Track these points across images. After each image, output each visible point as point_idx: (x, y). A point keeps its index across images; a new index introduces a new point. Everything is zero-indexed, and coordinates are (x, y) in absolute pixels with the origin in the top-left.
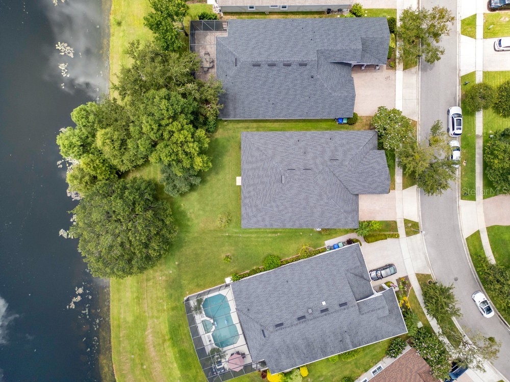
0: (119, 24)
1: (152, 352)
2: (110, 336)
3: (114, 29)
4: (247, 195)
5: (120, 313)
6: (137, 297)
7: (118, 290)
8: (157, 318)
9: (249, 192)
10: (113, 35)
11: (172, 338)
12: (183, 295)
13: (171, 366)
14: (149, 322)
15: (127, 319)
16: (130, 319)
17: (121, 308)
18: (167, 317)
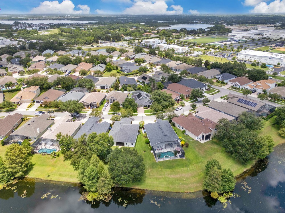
0: (49, 176)
1: (179, 176)
2: (173, 192)
3: (49, 179)
5: (163, 187)
6: (156, 179)
7: (153, 186)
8: (165, 173)
10: (51, 179)
11: (172, 168)
12: (156, 163)
13: (183, 170)
14: (166, 176)
15: (165, 184)
16: (165, 183)
17: (161, 186)
18: (164, 169)
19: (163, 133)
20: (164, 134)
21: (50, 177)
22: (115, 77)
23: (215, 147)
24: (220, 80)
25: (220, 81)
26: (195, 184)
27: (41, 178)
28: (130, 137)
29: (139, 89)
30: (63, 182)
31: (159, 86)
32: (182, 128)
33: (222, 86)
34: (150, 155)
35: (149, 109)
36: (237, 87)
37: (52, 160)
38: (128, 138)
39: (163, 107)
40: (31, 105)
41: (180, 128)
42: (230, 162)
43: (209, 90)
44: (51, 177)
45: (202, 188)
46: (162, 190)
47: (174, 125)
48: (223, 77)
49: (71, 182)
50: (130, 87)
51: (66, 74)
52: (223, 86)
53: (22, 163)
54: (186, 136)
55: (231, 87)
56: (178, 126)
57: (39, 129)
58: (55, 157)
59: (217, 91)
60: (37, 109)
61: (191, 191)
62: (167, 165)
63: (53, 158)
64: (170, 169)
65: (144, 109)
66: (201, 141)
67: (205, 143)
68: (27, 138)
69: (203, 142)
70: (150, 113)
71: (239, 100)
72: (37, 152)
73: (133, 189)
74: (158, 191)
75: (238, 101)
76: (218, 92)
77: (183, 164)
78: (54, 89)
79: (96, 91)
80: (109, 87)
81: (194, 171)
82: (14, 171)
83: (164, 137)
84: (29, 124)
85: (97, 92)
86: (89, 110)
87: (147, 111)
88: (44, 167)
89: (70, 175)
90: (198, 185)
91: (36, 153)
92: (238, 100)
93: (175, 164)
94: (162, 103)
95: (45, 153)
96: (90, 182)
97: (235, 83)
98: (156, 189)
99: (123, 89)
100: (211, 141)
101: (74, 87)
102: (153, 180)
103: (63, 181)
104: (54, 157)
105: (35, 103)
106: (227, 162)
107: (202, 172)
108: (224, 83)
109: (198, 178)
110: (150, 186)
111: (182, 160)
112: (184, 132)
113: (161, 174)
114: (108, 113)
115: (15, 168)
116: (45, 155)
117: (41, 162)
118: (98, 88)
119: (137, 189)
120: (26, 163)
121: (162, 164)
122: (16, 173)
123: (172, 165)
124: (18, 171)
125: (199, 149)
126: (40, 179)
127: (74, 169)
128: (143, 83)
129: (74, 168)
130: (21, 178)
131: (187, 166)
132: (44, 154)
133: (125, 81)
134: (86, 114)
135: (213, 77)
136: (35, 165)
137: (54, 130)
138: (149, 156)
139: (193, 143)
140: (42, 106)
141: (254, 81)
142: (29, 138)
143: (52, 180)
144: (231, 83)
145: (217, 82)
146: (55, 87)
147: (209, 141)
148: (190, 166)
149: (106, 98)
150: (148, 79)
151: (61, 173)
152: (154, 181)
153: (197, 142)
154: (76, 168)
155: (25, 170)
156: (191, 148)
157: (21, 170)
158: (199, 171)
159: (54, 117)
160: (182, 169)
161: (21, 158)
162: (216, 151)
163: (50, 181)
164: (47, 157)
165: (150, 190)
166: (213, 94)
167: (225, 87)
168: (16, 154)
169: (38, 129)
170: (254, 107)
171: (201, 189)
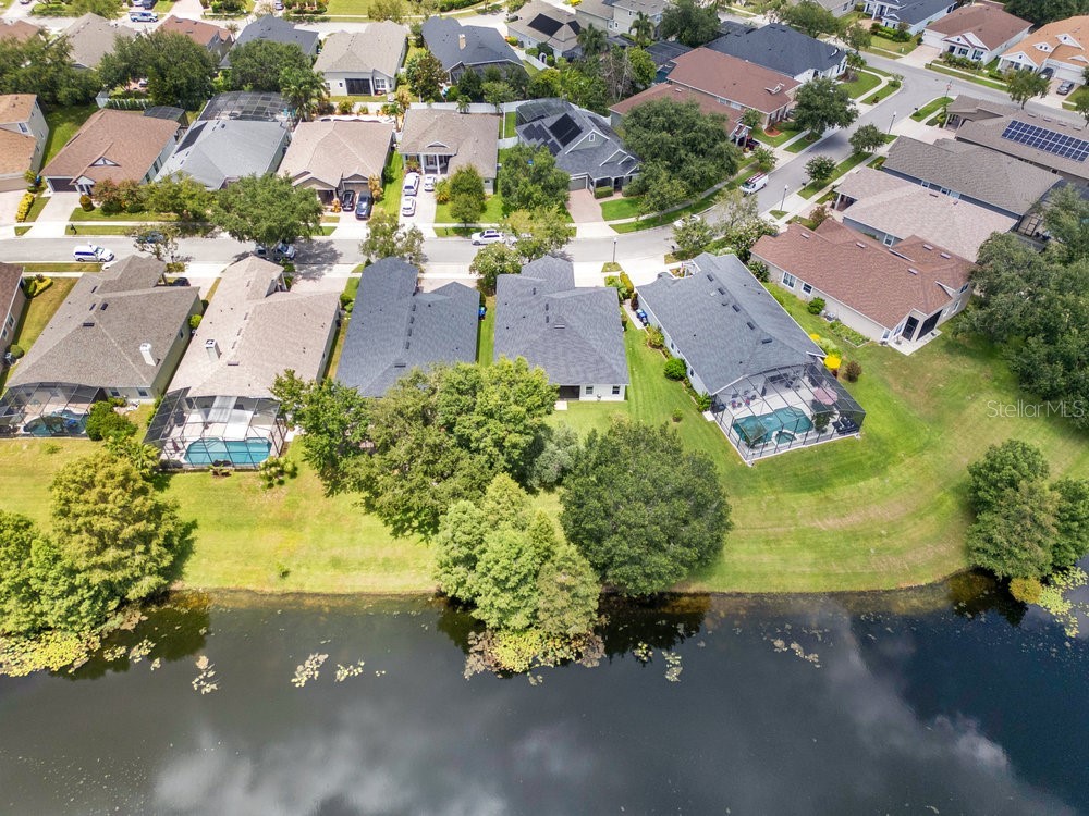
0: (285, 574)
1: (854, 519)
2: (851, 593)
3: (290, 585)
4: (582, 375)
5: (803, 575)
6: (767, 542)
7: (764, 576)
8: (794, 511)
9: (578, 373)
10: (302, 585)
11: (820, 488)
12: (745, 469)
13: (865, 491)
14: (805, 524)
15: (810, 561)
16: (809, 556)
17: (794, 572)
18: (787, 494)
19: (752, 328)
20: (759, 332)
21: (290, 578)
22: (397, 20)
23: (966, 367)
24: (889, 24)
25: (890, 26)
26: (929, 545)
27: (251, 587)
28: (602, 359)
29: (545, 89)
30: (361, 595)
31: (639, 68)
32: (807, 288)
33: (900, 52)
34: (705, 432)
35: (618, 196)
36: (969, 56)
37: (267, 497)
38: (597, 362)
39: (691, 183)
40: (31, 205)
41: (798, 290)
42: (1041, 434)
43: (855, 79)
44: (299, 579)
45: (958, 560)
46: (805, 590)
47: (762, 274)
48: (898, 8)
49: (399, 591)
50: (494, 78)
51: (134, 9)
52: (907, 52)
53: (146, 538)
54: (832, 327)
55: (941, 56)
56: (785, 281)
57: (149, 346)
58: (281, 483)
59: (885, 81)
60: (76, 224)
61: (923, 578)
62: (796, 475)
63: (271, 486)
64: (810, 490)
65: (598, 196)
66: (898, 343)
67: (920, 352)
68: (101, 395)
69: (909, 348)
70: (633, 219)
71: (1011, 126)
72: (183, 461)
73: (681, 595)
74: (789, 595)
75: (1004, 135)
76: (894, 85)
77: (860, 462)
78: (111, 106)
79: (330, 110)
80: (387, 85)
81: (912, 490)
82: (119, 575)
83: (761, 347)
84: (85, 325)
85: (337, 111)
86: (337, 220)
87: (614, 209)
88: (245, 533)
89: (381, 561)
90: (942, 549)
91: (178, 465)
92: (1007, 131)
93: (826, 468)
94: (686, 168)
95: (226, 463)
96: (508, 596)
97: (964, 36)
98: (774, 586)
99: (464, 91)
100: (943, 343)
101: (212, 90)
102: (754, 548)
103: (357, 590)
104: (276, 480)
105: (48, 192)
106: (1027, 432)
107: (941, 488)
108: (907, 40)
109: (932, 518)
110: (749, 575)
111: (853, 443)
112: (816, 308)
113: (780, 519)
114: (435, 229)
115: (119, 564)
116: (227, 474)
117: (223, 511)
118: (337, 90)
119: (695, 595)
120: (162, 531)
121: (774, 472)
122: (128, 583)
123: (816, 472)
124: (136, 574)
125: (905, 387)
126: (248, 591)
127: (390, 528)
128: (543, 50)
129: (386, 523)
130: (157, 597)
131: (878, 469)
132: (220, 468)
133: (463, 45)
134: (331, 242)
135: (850, 8)
136: (194, 525)
137: (233, 352)
138: (705, 437)
139: (870, 355)
140: (93, 208)
141: (1037, 25)
142: (109, 394)
143: (307, 589)
144: (942, 36)
145: (875, 33)
146: (112, 93)
147: (932, 342)
148: (892, 470)
149: (399, 150)
150: (565, 32)
151: (336, 552)
152: (761, 552)
153: (883, 352)
154: (395, 523)
155: (166, 563)
156: (870, 385)
157: (150, 569)
158: (929, 489)
159: (180, 269)
160: (862, 484)
161: (139, 518)
162: (975, 391)
163: (301, 594)
164: (240, 486)
165: (755, 596)
166: (875, 100)
167: (916, 59)
168: (110, 506)
169: (145, 350)
170: (1082, 160)
171: (959, 564)
